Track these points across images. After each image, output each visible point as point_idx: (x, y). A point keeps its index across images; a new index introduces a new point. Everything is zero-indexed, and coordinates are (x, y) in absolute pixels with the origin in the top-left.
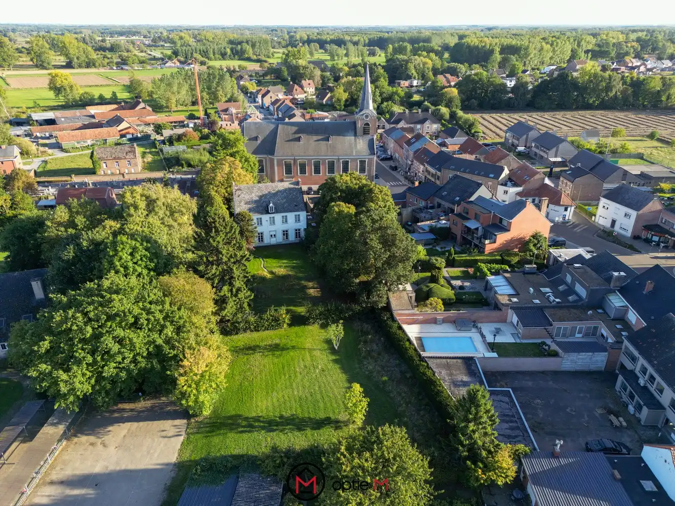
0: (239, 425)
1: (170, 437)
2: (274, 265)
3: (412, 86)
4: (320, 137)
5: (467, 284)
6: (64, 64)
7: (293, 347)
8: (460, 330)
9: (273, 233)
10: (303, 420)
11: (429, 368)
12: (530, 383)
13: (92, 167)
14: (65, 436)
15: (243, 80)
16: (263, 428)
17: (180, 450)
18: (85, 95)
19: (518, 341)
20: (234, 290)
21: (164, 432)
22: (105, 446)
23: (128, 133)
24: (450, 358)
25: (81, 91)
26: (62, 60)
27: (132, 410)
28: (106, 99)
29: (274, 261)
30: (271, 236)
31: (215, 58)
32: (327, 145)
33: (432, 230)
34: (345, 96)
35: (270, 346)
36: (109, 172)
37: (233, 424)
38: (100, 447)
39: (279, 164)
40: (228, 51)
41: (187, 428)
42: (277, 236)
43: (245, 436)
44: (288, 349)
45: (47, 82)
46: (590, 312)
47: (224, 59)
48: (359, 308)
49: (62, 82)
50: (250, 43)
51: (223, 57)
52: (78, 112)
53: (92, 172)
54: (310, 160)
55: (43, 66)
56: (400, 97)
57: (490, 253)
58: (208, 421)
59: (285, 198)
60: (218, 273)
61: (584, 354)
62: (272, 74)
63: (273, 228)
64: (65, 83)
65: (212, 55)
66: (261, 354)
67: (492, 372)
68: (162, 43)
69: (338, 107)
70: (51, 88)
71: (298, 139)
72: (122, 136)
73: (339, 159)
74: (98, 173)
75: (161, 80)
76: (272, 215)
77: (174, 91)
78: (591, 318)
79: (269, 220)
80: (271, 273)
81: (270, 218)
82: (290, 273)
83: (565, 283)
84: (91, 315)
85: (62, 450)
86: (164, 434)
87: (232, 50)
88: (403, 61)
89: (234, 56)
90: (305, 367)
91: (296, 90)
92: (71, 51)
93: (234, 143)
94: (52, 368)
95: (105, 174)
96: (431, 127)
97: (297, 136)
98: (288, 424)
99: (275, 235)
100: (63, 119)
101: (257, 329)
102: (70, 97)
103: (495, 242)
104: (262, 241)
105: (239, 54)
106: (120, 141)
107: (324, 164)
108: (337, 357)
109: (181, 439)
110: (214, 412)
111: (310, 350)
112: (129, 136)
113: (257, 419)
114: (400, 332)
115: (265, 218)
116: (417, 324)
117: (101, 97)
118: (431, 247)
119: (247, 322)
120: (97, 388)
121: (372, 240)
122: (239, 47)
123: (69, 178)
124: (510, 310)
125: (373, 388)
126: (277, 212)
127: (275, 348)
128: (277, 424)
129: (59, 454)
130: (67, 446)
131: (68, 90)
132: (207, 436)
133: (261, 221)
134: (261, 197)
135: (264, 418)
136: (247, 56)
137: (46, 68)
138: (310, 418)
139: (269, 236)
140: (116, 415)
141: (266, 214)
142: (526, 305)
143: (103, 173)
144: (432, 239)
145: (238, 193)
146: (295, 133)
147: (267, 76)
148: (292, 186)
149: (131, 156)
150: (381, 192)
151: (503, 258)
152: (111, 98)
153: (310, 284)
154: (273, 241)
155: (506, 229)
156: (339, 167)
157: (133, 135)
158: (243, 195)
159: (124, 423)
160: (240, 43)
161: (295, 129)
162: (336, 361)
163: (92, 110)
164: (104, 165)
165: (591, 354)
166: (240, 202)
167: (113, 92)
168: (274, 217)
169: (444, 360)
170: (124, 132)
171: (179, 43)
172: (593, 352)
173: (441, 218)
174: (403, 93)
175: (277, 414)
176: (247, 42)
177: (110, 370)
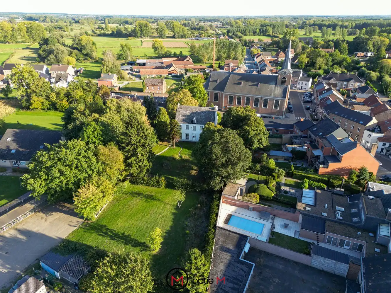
0: (101, 231)
1: (71, 226)
2: (186, 153)
3: (366, 56)
4: (253, 84)
5: (292, 191)
6: (172, 36)
7: (159, 199)
8: (260, 218)
9: (194, 135)
10: (132, 240)
11: (214, 234)
12: (281, 267)
13: (142, 88)
14: (34, 210)
15: (253, 47)
16: (111, 236)
17: (70, 234)
18: (167, 52)
19: (297, 237)
20: (138, 160)
21: (72, 223)
22: (46, 221)
23: (173, 73)
24: (233, 232)
25: (166, 50)
26: (171, 34)
27: (68, 208)
28: (177, 55)
29: (187, 151)
30: (193, 136)
31: (249, 34)
32: (256, 88)
33: (293, 151)
34: (306, 60)
35: (148, 195)
36: (149, 92)
37: (99, 229)
38: (44, 220)
39: (226, 97)
40: (258, 30)
41: (82, 224)
42: (196, 137)
43: (100, 237)
44: (155, 199)
45: (152, 44)
46: (359, 233)
47: (254, 35)
48: (206, 187)
49: (157, 45)
50: (272, 26)
51: (254, 34)
52: (157, 61)
53: (141, 90)
54: (252, 97)
55: (162, 37)
56: (348, 63)
57: (322, 174)
58: (92, 224)
59: (204, 116)
60: (131, 149)
61: (329, 260)
62: (274, 45)
63: (194, 132)
64: (159, 45)
65: (248, 33)
66: (141, 198)
67: (260, 250)
68: (227, 26)
69: (300, 67)
70: (153, 48)
71: (240, 84)
72: (169, 74)
73: (262, 98)
74: (144, 91)
75: (203, 46)
76: (194, 125)
77: (209, 52)
78: (358, 238)
79: (192, 127)
80: (181, 157)
81: (193, 126)
82: (190, 159)
83: (358, 207)
84: (52, 156)
85: (30, 217)
86: (71, 223)
87: (260, 30)
88: (365, 39)
89: (261, 34)
90: (156, 212)
91: (281, 55)
92: (176, 30)
93: (195, 82)
94: (31, 177)
95: (148, 93)
96: (355, 85)
97: (240, 81)
98: (123, 239)
99: (195, 137)
100: (149, 63)
101: (147, 184)
102: (160, 53)
103: (327, 168)
104: (188, 138)
105: (264, 33)
106: (168, 77)
107: (252, 100)
108: (177, 212)
109: (75, 228)
110: (97, 221)
111: (166, 204)
112: (173, 74)
113: (111, 231)
114: (216, 207)
115: (190, 126)
116: (236, 206)
117: (175, 54)
118: (287, 162)
119: (143, 179)
120: (48, 192)
121: (216, 148)
122: (265, 28)
123: (130, 92)
124: (300, 215)
125: (181, 235)
126: (197, 123)
127: (151, 197)
128: (119, 237)
129: (28, 217)
130: (33, 215)
131: (160, 49)
132: (85, 231)
133: (188, 127)
134: (191, 114)
135: (115, 232)
136: (268, 33)
137: (162, 38)
138: (136, 240)
139: (192, 137)
140: (61, 208)
141: (191, 123)
142: (313, 215)
143: (146, 92)
144: (290, 157)
145: (180, 109)
146: (239, 80)
147: (271, 46)
148: (210, 110)
149: (160, 84)
150: (255, 120)
151: (329, 180)
152: (179, 54)
153: (195, 168)
154: (194, 140)
155: (338, 160)
156: (261, 103)
157: (175, 74)
158: (182, 111)
159: (60, 212)
160: (266, 26)
161: (240, 77)
162: (174, 214)
163: (164, 60)
164: (147, 87)
165: (335, 261)
166: (179, 115)
167: (181, 51)
168: (195, 126)
169: (228, 232)
170: (171, 72)
171: (235, 26)
172: (337, 261)
173: (305, 145)
174: (350, 60)
175: (123, 232)
176: (270, 26)
177: (53, 185)
